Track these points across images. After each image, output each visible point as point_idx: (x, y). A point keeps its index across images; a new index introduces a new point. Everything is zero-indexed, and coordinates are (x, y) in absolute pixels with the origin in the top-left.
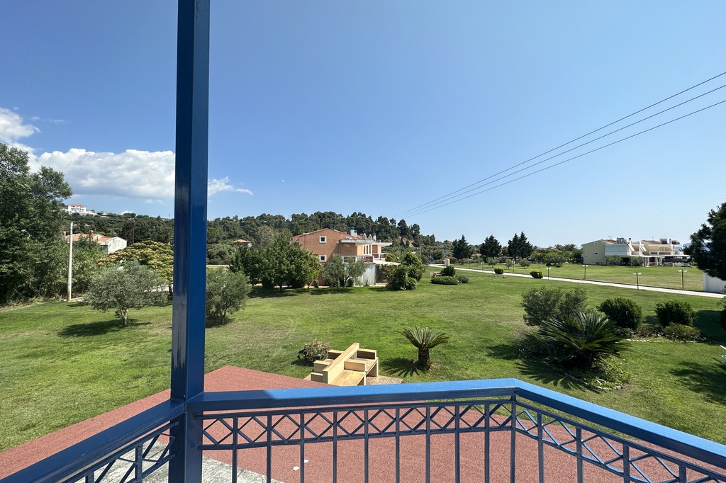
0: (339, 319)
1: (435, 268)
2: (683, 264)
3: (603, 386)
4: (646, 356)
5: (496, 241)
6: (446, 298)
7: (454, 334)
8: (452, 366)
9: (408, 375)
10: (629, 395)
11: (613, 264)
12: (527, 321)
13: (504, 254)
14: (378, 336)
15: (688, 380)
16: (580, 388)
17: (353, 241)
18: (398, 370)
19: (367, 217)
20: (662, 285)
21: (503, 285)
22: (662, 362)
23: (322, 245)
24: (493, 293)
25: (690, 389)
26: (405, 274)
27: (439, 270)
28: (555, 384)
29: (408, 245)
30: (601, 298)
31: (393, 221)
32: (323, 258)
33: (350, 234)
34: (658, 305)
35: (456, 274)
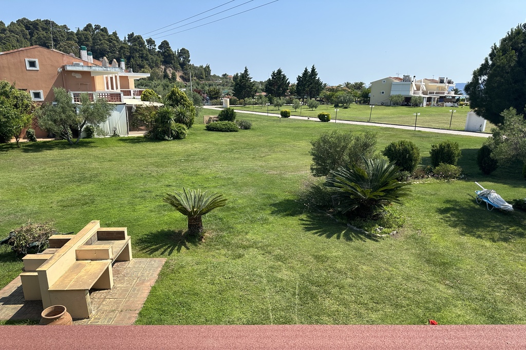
0: (73, 186)
1: (210, 111)
2: (452, 104)
3: (382, 233)
4: (418, 198)
5: (284, 77)
6: (224, 148)
7: (233, 192)
8: (230, 232)
9: (175, 252)
10: (403, 239)
11: (396, 104)
12: (315, 171)
13: (292, 93)
14: (132, 204)
15: (449, 217)
16: (361, 239)
17: (86, 69)
18: (161, 247)
19: (110, 33)
20: (434, 125)
21: (289, 130)
22: (430, 202)
23: (33, 73)
24: (279, 140)
25: (449, 225)
26: (169, 119)
27: (216, 113)
28: (338, 238)
29: (174, 78)
30: (383, 141)
31: (150, 42)
32: (37, 95)
33: (80, 57)
34: (433, 146)
35: (237, 118)
